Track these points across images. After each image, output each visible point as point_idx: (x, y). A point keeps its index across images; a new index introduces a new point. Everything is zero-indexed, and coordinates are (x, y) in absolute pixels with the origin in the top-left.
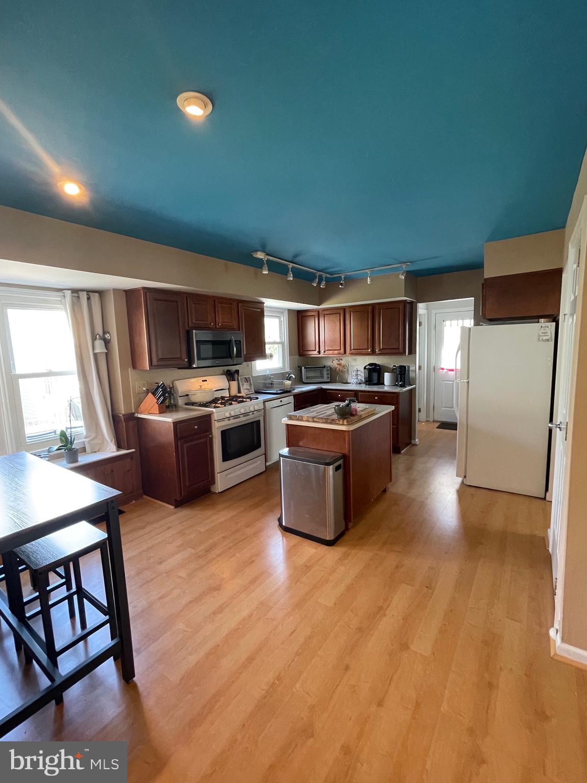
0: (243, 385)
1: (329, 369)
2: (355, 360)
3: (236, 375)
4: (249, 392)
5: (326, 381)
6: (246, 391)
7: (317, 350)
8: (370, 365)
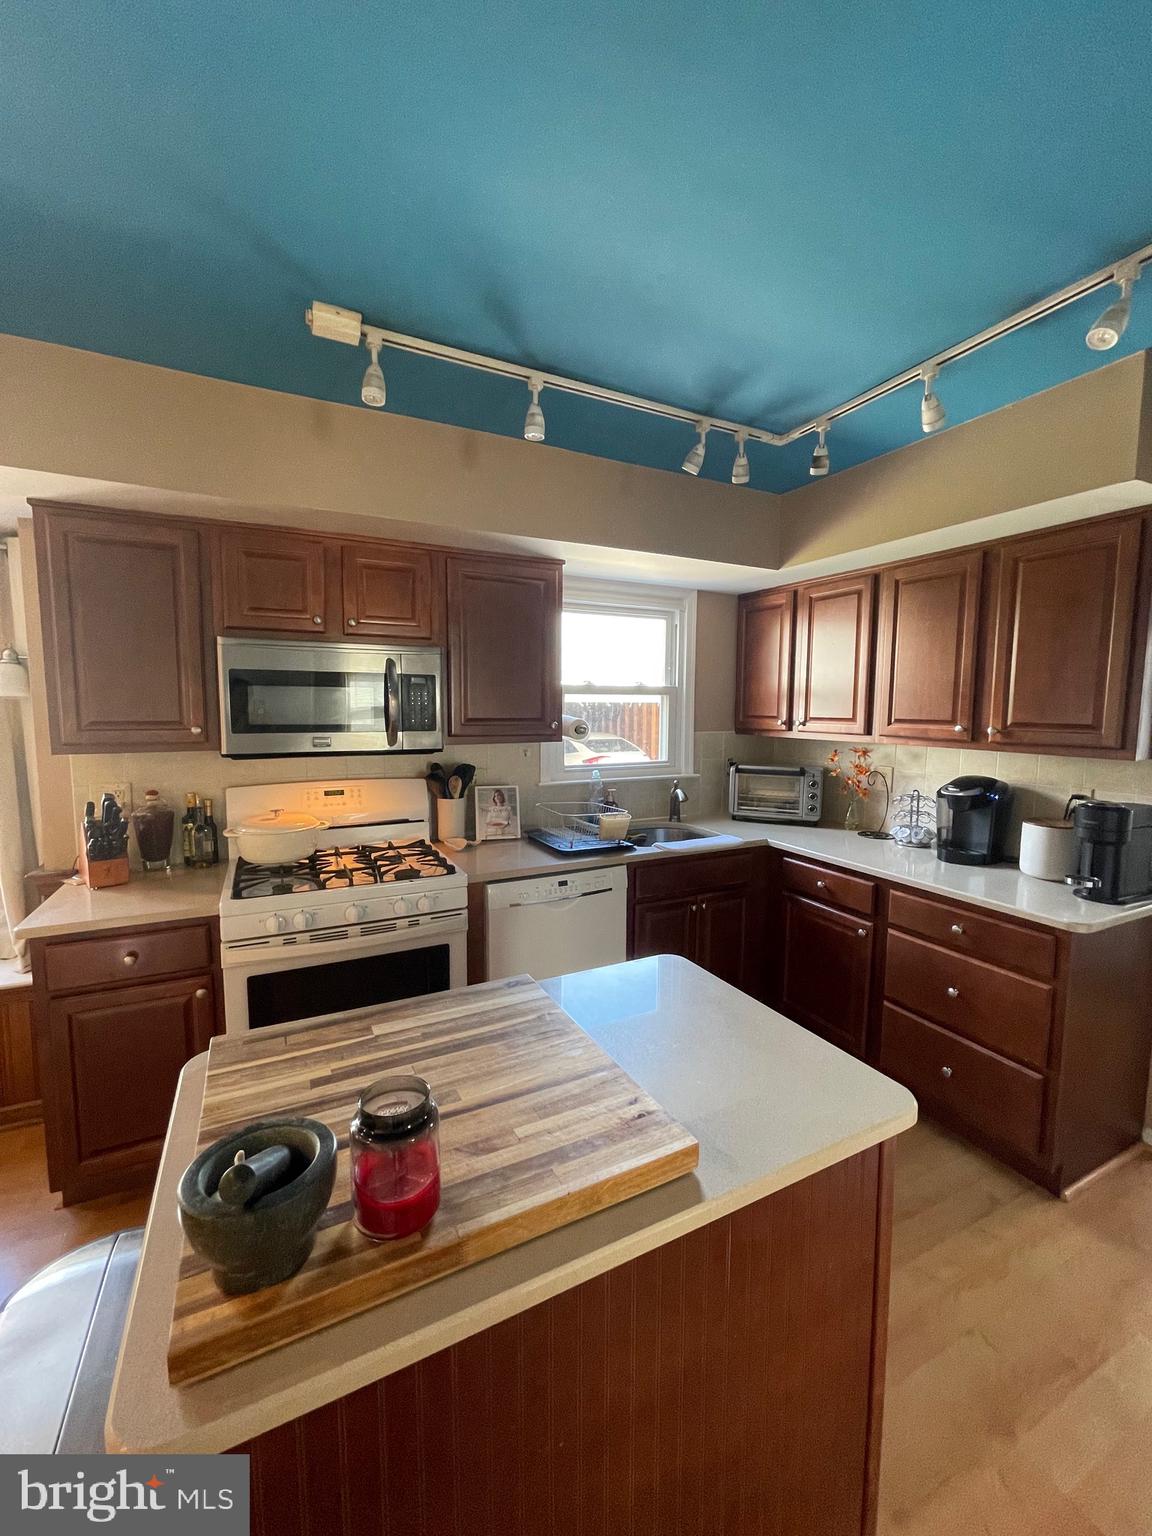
0: (484, 811)
1: (818, 779)
2: (916, 757)
3: (457, 784)
4: (503, 834)
5: (805, 818)
6: (492, 830)
7: (784, 717)
8: (962, 783)
